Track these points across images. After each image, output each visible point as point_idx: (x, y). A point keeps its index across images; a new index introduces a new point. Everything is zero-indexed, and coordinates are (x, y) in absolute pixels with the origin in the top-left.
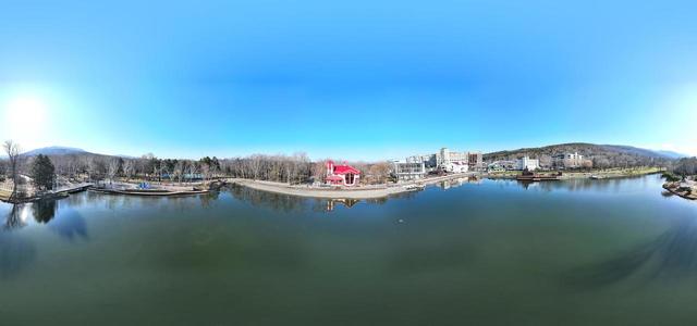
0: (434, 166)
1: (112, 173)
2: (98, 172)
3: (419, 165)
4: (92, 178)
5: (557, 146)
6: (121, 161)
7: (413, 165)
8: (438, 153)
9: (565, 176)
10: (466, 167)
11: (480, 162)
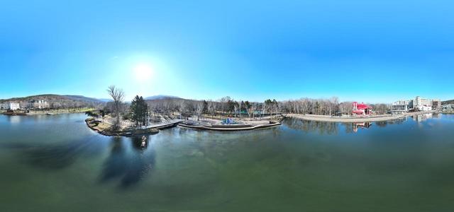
0: (412, 108)
1: (199, 112)
2: (187, 111)
3: (404, 106)
4: (183, 115)
5: (34, 96)
6: (205, 103)
7: (401, 106)
8: (414, 99)
9: (31, 113)
10: (430, 108)
11: (439, 105)
